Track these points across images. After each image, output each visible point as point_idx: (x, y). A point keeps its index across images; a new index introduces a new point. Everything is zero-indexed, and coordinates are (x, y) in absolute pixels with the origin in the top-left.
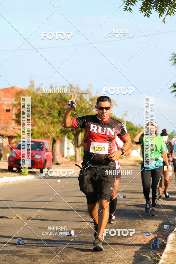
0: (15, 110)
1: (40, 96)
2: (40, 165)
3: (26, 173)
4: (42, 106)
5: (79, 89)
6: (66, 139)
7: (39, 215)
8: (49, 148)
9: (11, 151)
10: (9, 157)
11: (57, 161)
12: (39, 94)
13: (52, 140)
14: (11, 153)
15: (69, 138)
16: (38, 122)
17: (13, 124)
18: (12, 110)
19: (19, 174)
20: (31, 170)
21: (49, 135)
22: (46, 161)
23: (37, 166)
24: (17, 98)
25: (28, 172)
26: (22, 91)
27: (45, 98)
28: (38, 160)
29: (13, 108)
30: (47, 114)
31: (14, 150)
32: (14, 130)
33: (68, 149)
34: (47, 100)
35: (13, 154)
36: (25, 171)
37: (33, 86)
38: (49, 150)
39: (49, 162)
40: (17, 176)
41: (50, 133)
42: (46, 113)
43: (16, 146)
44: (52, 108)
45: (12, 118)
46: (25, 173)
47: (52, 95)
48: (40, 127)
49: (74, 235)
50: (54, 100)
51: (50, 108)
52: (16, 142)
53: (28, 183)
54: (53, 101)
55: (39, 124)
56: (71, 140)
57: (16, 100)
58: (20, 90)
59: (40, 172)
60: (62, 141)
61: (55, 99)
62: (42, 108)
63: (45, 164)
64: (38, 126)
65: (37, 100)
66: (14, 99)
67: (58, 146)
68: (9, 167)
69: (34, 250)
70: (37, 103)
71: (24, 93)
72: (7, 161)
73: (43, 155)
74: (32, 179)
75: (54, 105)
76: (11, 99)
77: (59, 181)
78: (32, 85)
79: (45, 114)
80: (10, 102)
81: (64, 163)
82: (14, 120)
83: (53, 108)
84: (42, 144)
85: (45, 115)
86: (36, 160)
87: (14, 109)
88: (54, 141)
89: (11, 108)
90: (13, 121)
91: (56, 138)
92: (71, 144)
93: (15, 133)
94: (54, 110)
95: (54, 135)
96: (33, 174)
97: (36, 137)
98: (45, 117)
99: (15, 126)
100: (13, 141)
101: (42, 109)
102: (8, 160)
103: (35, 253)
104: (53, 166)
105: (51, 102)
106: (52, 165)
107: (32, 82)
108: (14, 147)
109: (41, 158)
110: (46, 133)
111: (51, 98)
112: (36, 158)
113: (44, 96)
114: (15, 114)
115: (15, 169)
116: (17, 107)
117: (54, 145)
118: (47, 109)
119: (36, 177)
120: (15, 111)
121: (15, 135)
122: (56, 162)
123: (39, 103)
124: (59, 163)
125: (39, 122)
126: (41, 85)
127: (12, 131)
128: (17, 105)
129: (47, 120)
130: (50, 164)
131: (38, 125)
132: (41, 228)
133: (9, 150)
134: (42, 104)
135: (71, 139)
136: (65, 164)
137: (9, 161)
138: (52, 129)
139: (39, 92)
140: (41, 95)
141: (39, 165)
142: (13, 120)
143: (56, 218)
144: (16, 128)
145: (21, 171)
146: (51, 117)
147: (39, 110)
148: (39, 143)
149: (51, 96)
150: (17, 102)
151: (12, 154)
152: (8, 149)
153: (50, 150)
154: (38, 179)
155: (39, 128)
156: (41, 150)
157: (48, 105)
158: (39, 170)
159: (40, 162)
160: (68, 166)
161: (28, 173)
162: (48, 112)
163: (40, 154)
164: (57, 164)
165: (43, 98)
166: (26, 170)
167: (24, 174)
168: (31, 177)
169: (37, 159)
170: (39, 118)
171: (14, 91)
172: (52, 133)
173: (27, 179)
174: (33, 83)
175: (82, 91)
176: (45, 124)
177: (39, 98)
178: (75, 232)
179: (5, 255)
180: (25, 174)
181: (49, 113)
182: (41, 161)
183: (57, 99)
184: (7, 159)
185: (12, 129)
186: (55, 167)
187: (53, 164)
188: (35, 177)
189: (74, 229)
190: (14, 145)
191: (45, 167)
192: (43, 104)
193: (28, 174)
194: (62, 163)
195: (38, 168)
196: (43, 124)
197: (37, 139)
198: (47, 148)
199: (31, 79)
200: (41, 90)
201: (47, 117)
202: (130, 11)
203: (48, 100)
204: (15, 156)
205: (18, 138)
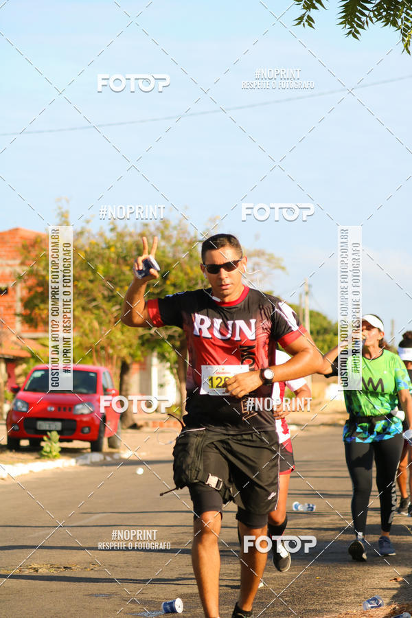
0: (22, 289)
1: (86, 252)
2: (90, 430)
3: (54, 453)
4: (92, 277)
5: (184, 231)
6: (155, 360)
7: (89, 560)
8: (113, 385)
9: (14, 396)
10: (9, 413)
11: (133, 420)
12: (83, 246)
13: (120, 364)
14: (14, 401)
15: (162, 357)
16: (82, 319)
17: (18, 326)
18: (14, 289)
19: (36, 455)
20: (66, 445)
21: (111, 351)
22: (104, 418)
23: (81, 434)
24: (26, 257)
25: (60, 449)
26: (39, 240)
27: (97, 257)
28: (85, 419)
29: (15, 285)
30: (104, 297)
31: (21, 394)
32: (21, 342)
33: (161, 386)
34: (103, 263)
35: (19, 404)
36: (50, 448)
38: (111, 390)
39: (114, 423)
40: (32, 461)
41: (113, 347)
42: (103, 294)
43: (25, 383)
44: (117, 280)
45: (15, 310)
46: (51, 452)
47: (116, 247)
48: (87, 331)
49: (183, 611)
50: (121, 261)
51: (110, 282)
52: (25, 374)
53: (58, 479)
54: (118, 263)
55: (83, 323)
56: (168, 365)
57: (23, 264)
58: (32, 237)
59: (89, 450)
60: (145, 368)
61: (125, 259)
62: (91, 281)
63: (102, 429)
64: (82, 330)
66: (18, 262)
67: (134, 378)
68: (9, 438)
71: (43, 245)
72: (4, 422)
73: (97, 404)
74: (70, 467)
75: (123, 273)
76: (11, 262)
77: (140, 471)
78: (64, 223)
79: (99, 296)
80: (8, 270)
81: (151, 423)
82: (20, 315)
83: (120, 281)
84: (92, 375)
85: (100, 301)
86: (78, 419)
87: (18, 288)
88: (125, 368)
89: (11, 284)
90: (18, 319)
91: (129, 361)
92: (168, 373)
93: (22, 348)
94: (122, 287)
95: (125, 352)
96: (73, 455)
98: (100, 305)
99: (23, 331)
100: (19, 370)
101: (90, 285)
102: (7, 420)
104: (123, 431)
105: (113, 266)
106: (119, 430)
108: (21, 385)
109: (92, 413)
110: (103, 348)
111: (113, 255)
112: (80, 412)
113: (95, 250)
114: (22, 300)
115: (25, 443)
116: (25, 281)
117: (126, 378)
118: (104, 286)
119: (81, 461)
120: (20, 292)
121: (24, 354)
122: (131, 423)
123: (82, 270)
124: (139, 423)
125: (85, 319)
126: (88, 222)
127: (16, 343)
128: (26, 278)
129: (104, 312)
130: (116, 429)
131: (81, 327)
132: (97, 596)
133: (9, 394)
134: (90, 272)
135: (168, 361)
136: (154, 426)
137: (9, 423)
138: (119, 335)
139: (83, 242)
140: (87, 248)
141: (86, 430)
142: (16, 315)
143: (134, 567)
144: (25, 335)
145: (42, 448)
146: (114, 306)
147: (83, 288)
148: (86, 372)
149: (113, 249)
150: (27, 268)
151: (15, 404)
152: (5, 391)
153: (114, 392)
154: (85, 468)
156: (91, 392)
157: (106, 274)
158: (87, 445)
159: (90, 424)
160: (162, 432)
161: (60, 452)
162: (106, 293)
163: (90, 402)
164: (135, 427)
165: (93, 256)
166: (54, 444)
167: (48, 456)
168: (68, 463)
169: (82, 415)
170: (84, 309)
171: (17, 239)
172: (119, 347)
173: (58, 468)
174: (67, 217)
175: (192, 234)
176: (100, 324)
177: (82, 256)
178: (185, 604)
180: (50, 455)
181: (111, 294)
182: (93, 419)
183: (128, 258)
184: (5, 417)
185: (14, 338)
186: (127, 435)
187: (123, 429)
188: (77, 462)
189: (181, 596)
190: (21, 380)
191: (104, 436)
192: (94, 271)
193: (58, 454)
194: (147, 424)
195: (83, 439)
196: (96, 325)
197: (81, 363)
198: (106, 386)
199: (60, 208)
200: (86, 234)
201: (105, 306)
202: (310, 25)
203: (105, 261)
204: (24, 409)
205: (32, 361)
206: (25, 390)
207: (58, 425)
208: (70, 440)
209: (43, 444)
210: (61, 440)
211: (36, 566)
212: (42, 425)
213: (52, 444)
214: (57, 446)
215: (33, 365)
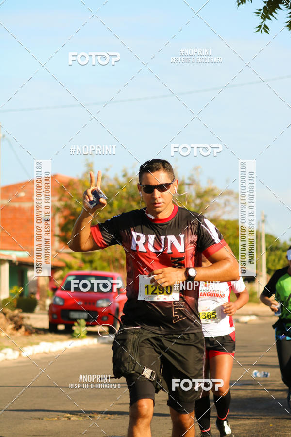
0: (60, 218)
2: (108, 319)
3: (82, 335)
9: (54, 294)
10: (51, 306)
14: (53, 298)
17: (57, 244)
19: (69, 336)
20: (90, 329)
22: (118, 310)
23: (102, 321)
24: (63, 195)
25: (86, 332)
26: (71, 182)
28: (104, 311)
29: (55, 214)
31: (58, 292)
32: (59, 255)
34: (117, 200)
35: (57, 300)
36: (80, 331)
38: (123, 290)
40: (66, 340)
43: (62, 284)
45: (54, 232)
46: (79, 334)
47: (127, 189)
50: (130, 198)
52: (61, 278)
53: (86, 353)
54: (128, 200)
57: (60, 199)
58: (67, 180)
59: (107, 333)
61: (133, 196)
66: (56, 198)
68: (51, 324)
72: (47, 312)
73: (113, 300)
74: (94, 345)
82: (58, 236)
86: (99, 310)
87: (57, 217)
90: (57, 239)
93: (60, 260)
96: (96, 336)
97: (99, 268)
99: (61, 248)
102: (49, 311)
105: (125, 202)
107: (90, 166)
108: (59, 286)
109: (109, 306)
110: (117, 260)
111: (125, 194)
112: (100, 306)
113: (112, 190)
114: (59, 225)
115: (61, 327)
116: (62, 212)
119: (101, 341)
120: (58, 220)
121: (61, 264)
126: (107, 170)
128: (62, 209)
133: (50, 293)
137: (51, 313)
141: (105, 318)
142: (56, 236)
144: (62, 251)
145: (73, 332)
149: (124, 190)
150: (62, 203)
151: (55, 300)
152: (47, 291)
154: (105, 346)
158: (106, 329)
159: (108, 314)
161: (86, 334)
163: (108, 299)
166: (82, 328)
167: (79, 337)
169: (103, 308)
174: (92, 167)
182: (110, 310)
184: (47, 308)
185: (54, 253)
188: (98, 341)
190: (59, 282)
192: (111, 204)
193: (85, 336)
195: (103, 325)
197: (101, 270)
199: (87, 161)
200: (106, 179)
203: (119, 198)
204: (61, 303)
205: (66, 269)
206: (61, 290)
207: (85, 315)
208: (93, 325)
209: (74, 328)
210: (87, 325)
212: (74, 315)
214: (84, 330)
215: (67, 271)
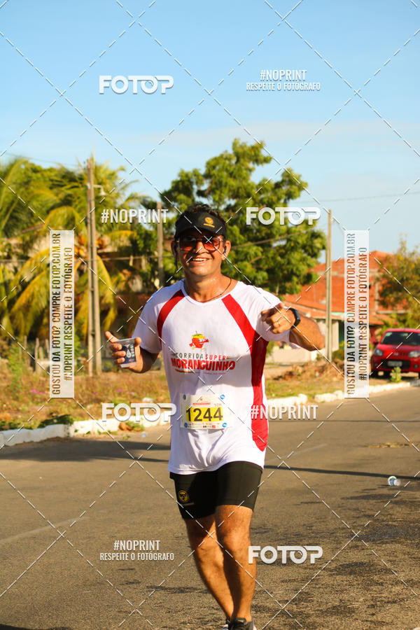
0: (379, 286)
1: (415, 264)
2: (418, 366)
3: (398, 380)
9: (375, 347)
10: (372, 357)
12: (414, 261)
14: (375, 350)
17: (377, 307)
18: (374, 286)
19: (388, 380)
20: (405, 375)
23: (413, 368)
24: (381, 267)
25: (401, 377)
26: (389, 258)
28: (415, 360)
29: (375, 283)
31: (379, 346)
32: (378, 316)
35: (378, 351)
36: (396, 376)
37: (405, 249)
40: (386, 384)
43: (381, 339)
46: (396, 379)
52: (381, 334)
53: (401, 394)
57: (379, 271)
58: (385, 256)
59: (418, 378)
65: (410, 270)
66: (376, 270)
68: (373, 371)
69: (414, 493)
70: (411, 274)
71: (391, 261)
72: (369, 362)
74: (407, 387)
76: (373, 270)
78: (403, 247)
80: (372, 275)
82: (378, 300)
86: (412, 360)
87: (377, 285)
89: (372, 284)
90: (377, 303)
93: (379, 320)
96: (409, 380)
97: (411, 326)
99: (379, 310)
100: (377, 332)
103: (416, 498)
107: (403, 244)
108: (379, 341)
109: (419, 356)
112: (412, 356)
114: (379, 292)
115: (381, 373)
116: (381, 281)
119: (413, 384)
121: (380, 323)
123: (413, 274)
126: (417, 247)
128: (381, 279)
133: (372, 346)
137: (372, 362)
139: (414, 258)
140: (416, 262)
141: (416, 366)
142: (375, 300)
144: (381, 312)
145: (391, 377)
150: (381, 274)
151: (376, 352)
154: (416, 388)
155: (415, 311)
156: (419, 345)
158: (417, 375)
159: (418, 363)
161: (401, 379)
163: (418, 351)
167: (395, 381)
168: (406, 385)
169: (414, 358)
171: (377, 257)
173: (400, 388)
174: (405, 245)
177: (413, 266)
179: (372, 502)
184: (370, 359)
188: (411, 385)
190: (379, 338)
195: (415, 371)
197: (412, 327)
199: (401, 239)
200: (416, 254)
204: (381, 354)
205: (385, 327)
206: (381, 343)
207: (400, 364)
208: (407, 372)
209: (391, 374)
210: (402, 372)
211: (389, 444)
212: (391, 364)
213: (397, 374)
214: (400, 375)
215: (385, 329)
